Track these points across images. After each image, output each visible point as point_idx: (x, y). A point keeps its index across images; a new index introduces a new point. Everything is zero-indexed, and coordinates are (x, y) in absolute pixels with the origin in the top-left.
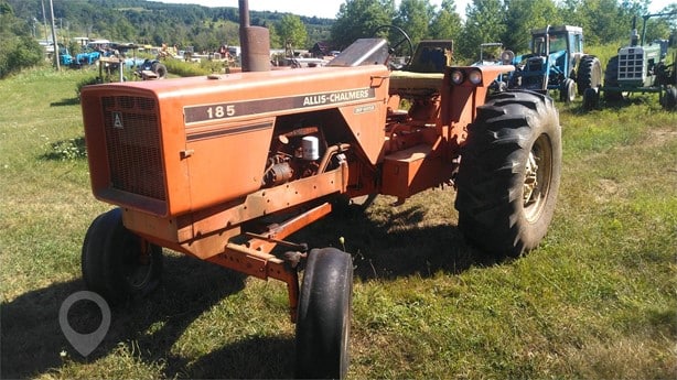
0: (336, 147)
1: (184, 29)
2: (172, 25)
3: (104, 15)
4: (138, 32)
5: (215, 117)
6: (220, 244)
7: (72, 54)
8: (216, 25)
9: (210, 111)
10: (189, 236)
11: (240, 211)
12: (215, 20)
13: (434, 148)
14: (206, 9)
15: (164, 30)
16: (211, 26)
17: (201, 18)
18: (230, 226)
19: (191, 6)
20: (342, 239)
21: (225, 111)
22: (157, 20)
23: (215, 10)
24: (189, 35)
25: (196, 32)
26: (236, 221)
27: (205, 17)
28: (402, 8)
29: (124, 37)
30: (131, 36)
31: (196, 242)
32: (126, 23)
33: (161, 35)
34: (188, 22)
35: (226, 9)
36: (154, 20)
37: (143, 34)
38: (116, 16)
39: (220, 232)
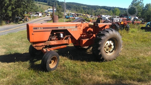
0: (67, 36)
1: (94, 11)
2: (92, 10)
3: (78, 8)
4: (84, 11)
5: (39, 29)
6: (41, 48)
7: (68, 16)
8: (101, 10)
9: (38, 28)
10: (35, 46)
11: (45, 44)
12: (101, 9)
13: (91, 38)
14: (99, 6)
15: (90, 11)
16: (100, 10)
17: (98, 8)
18: (42, 46)
19: (96, 6)
20: (69, 52)
21: (41, 28)
22: (89, 9)
23: (101, 7)
24: (95, 12)
25: (96, 11)
26: (44, 45)
27: (99, 8)
28: (146, 6)
29: (82, 12)
30: (83, 12)
31: (36, 47)
32: (82, 10)
33: (89, 12)
34: (95, 9)
35: (104, 6)
36: (88, 9)
37: (85, 12)
38: (81, 8)
39: (41, 46)
